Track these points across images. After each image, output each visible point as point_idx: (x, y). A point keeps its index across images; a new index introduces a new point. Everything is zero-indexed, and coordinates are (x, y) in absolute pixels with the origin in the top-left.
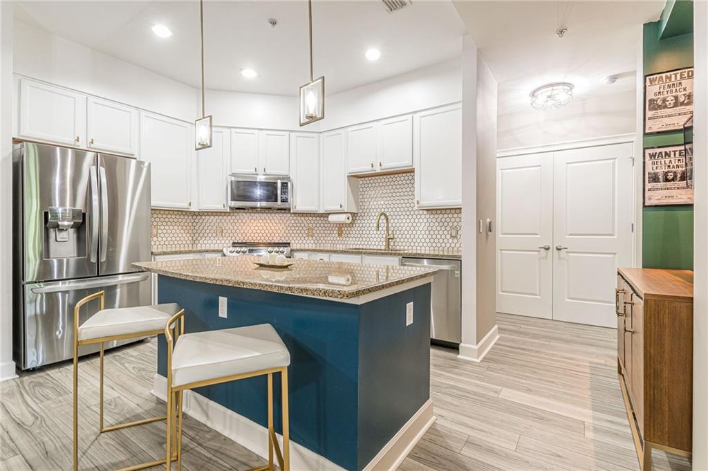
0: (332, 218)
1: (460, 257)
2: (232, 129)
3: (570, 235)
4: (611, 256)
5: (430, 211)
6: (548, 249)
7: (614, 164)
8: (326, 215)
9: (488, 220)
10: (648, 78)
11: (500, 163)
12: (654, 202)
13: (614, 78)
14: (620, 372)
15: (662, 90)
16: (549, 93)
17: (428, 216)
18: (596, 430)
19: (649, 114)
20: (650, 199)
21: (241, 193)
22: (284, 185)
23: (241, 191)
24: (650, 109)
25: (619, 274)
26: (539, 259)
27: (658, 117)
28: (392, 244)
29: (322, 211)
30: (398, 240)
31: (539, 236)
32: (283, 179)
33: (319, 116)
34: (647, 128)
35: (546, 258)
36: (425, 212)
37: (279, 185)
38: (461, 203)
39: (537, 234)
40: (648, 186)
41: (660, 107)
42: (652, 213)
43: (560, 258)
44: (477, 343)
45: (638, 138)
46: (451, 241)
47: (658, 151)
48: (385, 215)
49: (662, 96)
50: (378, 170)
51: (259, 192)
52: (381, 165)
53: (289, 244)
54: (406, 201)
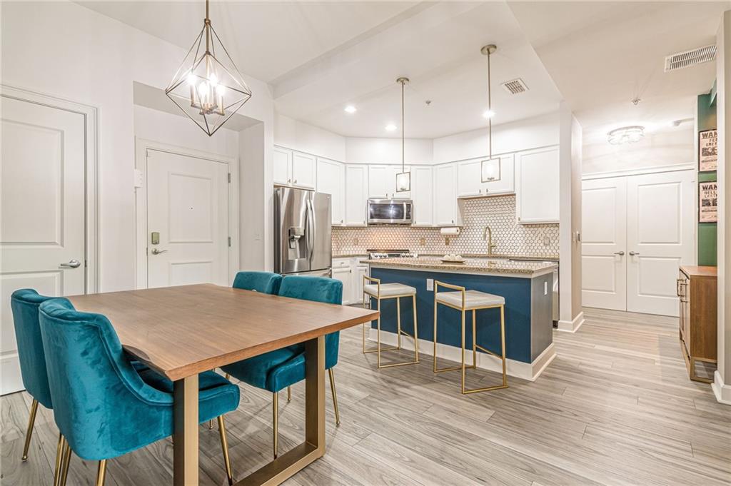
0: (443, 231)
1: (559, 259)
2: (370, 166)
3: (642, 243)
4: (677, 259)
5: (527, 225)
6: (622, 254)
7: (679, 187)
8: (439, 228)
9: (577, 233)
10: (701, 133)
11: (584, 185)
12: (706, 220)
13: (678, 123)
14: (681, 339)
15: (712, 142)
16: (624, 134)
17: (524, 229)
18: (662, 363)
19: (702, 158)
20: (703, 217)
21: (377, 213)
22: (409, 206)
23: (379, 211)
24: (703, 155)
25: (680, 270)
26: (615, 263)
27: (709, 161)
28: (493, 250)
29: (435, 225)
30: (498, 247)
31: (614, 244)
32: (407, 201)
33: (497, 178)
34: (701, 168)
35: (621, 261)
36: (522, 226)
37: (405, 206)
38: (558, 219)
39: (612, 243)
40: (702, 208)
41: (710, 154)
42: (704, 227)
43: (632, 262)
44: (572, 320)
45: (694, 175)
46: (544, 248)
47: (709, 184)
48: (489, 229)
49: (712, 147)
50: (485, 194)
51: (392, 211)
52: (487, 191)
53: (408, 250)
54: (505, 218)
